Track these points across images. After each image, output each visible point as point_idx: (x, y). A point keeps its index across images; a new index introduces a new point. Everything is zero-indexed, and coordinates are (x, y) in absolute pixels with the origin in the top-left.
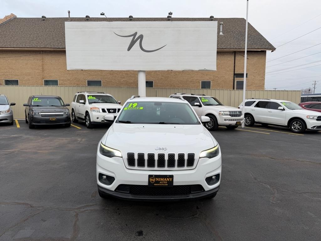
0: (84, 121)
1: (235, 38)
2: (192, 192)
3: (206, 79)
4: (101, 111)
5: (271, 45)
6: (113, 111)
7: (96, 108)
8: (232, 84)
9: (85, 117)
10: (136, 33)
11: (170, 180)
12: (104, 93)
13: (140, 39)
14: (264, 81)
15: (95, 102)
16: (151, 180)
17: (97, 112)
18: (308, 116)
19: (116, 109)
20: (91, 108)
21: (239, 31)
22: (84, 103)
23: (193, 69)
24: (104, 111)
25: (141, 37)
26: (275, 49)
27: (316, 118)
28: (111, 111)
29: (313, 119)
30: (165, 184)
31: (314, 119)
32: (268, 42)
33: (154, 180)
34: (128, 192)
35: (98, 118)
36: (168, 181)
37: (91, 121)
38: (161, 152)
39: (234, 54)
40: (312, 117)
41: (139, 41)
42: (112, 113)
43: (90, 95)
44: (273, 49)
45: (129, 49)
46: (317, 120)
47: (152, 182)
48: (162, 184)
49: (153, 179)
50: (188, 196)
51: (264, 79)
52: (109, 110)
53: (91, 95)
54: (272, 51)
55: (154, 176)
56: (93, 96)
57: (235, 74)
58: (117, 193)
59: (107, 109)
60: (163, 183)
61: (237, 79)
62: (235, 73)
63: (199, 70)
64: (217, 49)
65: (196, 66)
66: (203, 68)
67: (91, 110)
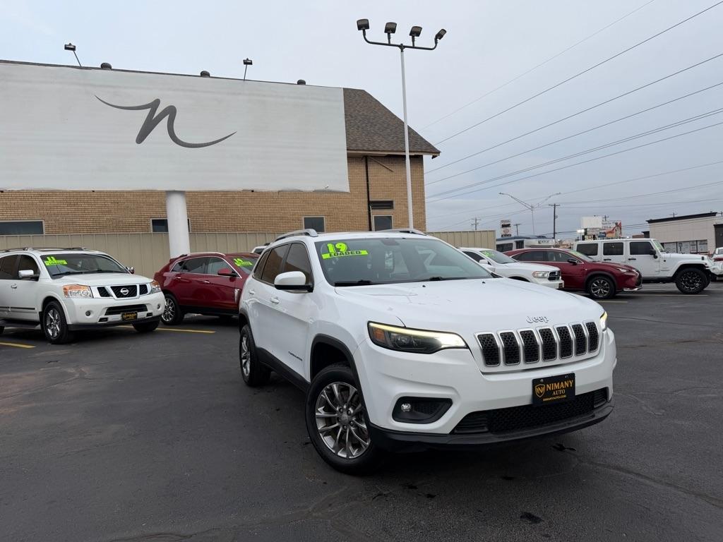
0: (39, 327)
1: (360, 129)
2: (595, 407)
3: (314, 213)
4: (96, 294)
5: (429, 145)
6: (127, 291)
7: (79, 286)
8: (367, 222)
9: (43, 315)
10: (157, 103)
11: (569, 385)
12: (80, 249)
13: (168, 116)
14: (424, 214)
15: (68, 274)
16: (538, 390)
17: (86, 297)
18: (534, 274)
19: (135, 286)
20: (65, 289)
21: (363, 114)
22: (36, 278)
23: (303, 189)
24: (103, 292)
25: (171, 112)
26: (439, 152)
27: (547, 275)
28: (121, 291)
29: (543, 277)
30: (562, 394)
31: (545, 278)
32: (422, 138)
33: (542, 391)
34: (486, 429)
35: (88, 313)
36: (566, 389)
37: (69, 322)
38: (544, 326)
39: (364, 160)
40: (540, 275)
41: (165, 120)
42: (126, 296)
43: (50, 256)
44: (435, 153)
45: (141, 138)
46: (550, 279)
47: (540, 394)
48: (556, 396)
49: (540, 387)
50: (594, 416)
51: (424, 211)
52: (117, 290)
53: (53, 255)
54: (434, 157)
55: (542, 380)
56: (57, 257)
57: (369, 203)
58: (459, 437)
59: (112, 287)
60: (559, 395)
61: (376, 213)
62: (370, 199)
63: (315, 192)
64: (347, 150)
65: (308, 183)
66: (321, 187)
67: (66, 293)
